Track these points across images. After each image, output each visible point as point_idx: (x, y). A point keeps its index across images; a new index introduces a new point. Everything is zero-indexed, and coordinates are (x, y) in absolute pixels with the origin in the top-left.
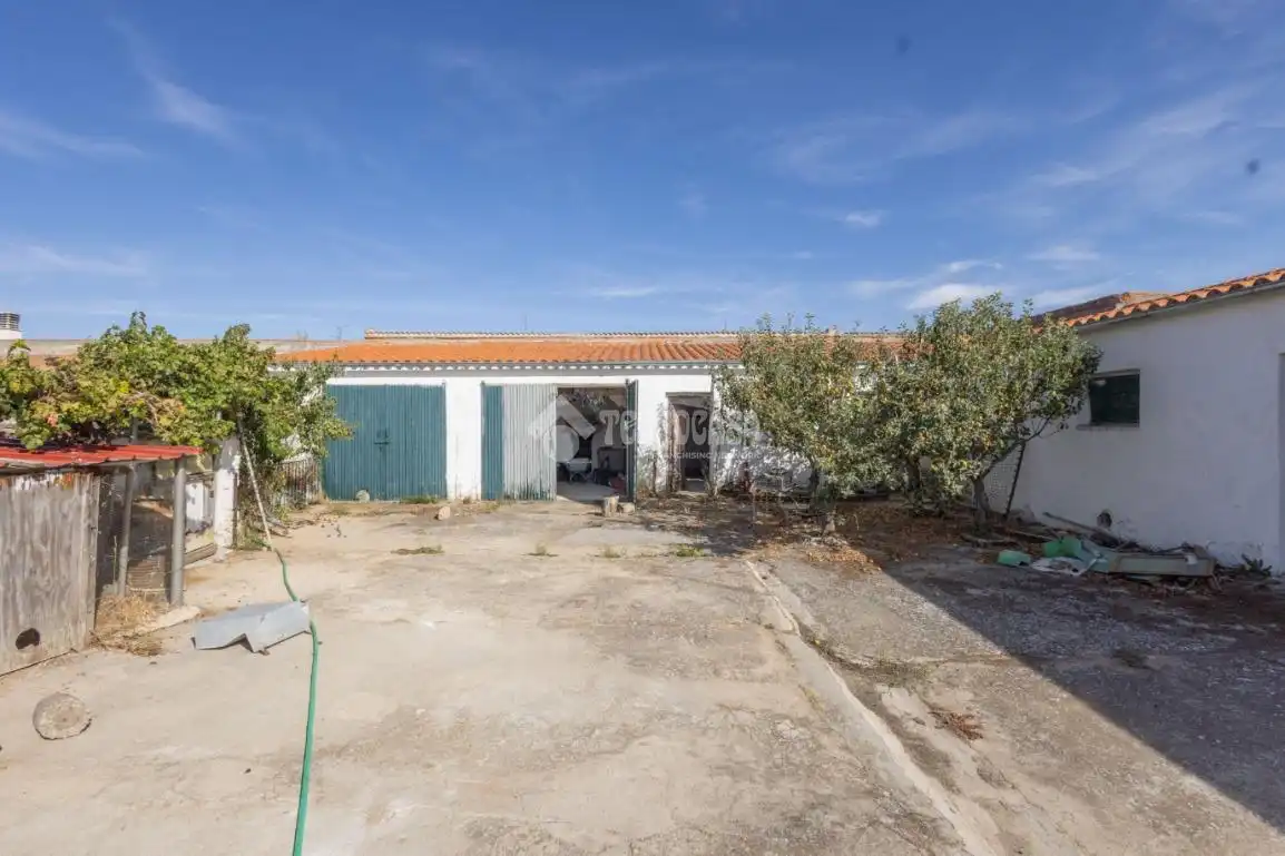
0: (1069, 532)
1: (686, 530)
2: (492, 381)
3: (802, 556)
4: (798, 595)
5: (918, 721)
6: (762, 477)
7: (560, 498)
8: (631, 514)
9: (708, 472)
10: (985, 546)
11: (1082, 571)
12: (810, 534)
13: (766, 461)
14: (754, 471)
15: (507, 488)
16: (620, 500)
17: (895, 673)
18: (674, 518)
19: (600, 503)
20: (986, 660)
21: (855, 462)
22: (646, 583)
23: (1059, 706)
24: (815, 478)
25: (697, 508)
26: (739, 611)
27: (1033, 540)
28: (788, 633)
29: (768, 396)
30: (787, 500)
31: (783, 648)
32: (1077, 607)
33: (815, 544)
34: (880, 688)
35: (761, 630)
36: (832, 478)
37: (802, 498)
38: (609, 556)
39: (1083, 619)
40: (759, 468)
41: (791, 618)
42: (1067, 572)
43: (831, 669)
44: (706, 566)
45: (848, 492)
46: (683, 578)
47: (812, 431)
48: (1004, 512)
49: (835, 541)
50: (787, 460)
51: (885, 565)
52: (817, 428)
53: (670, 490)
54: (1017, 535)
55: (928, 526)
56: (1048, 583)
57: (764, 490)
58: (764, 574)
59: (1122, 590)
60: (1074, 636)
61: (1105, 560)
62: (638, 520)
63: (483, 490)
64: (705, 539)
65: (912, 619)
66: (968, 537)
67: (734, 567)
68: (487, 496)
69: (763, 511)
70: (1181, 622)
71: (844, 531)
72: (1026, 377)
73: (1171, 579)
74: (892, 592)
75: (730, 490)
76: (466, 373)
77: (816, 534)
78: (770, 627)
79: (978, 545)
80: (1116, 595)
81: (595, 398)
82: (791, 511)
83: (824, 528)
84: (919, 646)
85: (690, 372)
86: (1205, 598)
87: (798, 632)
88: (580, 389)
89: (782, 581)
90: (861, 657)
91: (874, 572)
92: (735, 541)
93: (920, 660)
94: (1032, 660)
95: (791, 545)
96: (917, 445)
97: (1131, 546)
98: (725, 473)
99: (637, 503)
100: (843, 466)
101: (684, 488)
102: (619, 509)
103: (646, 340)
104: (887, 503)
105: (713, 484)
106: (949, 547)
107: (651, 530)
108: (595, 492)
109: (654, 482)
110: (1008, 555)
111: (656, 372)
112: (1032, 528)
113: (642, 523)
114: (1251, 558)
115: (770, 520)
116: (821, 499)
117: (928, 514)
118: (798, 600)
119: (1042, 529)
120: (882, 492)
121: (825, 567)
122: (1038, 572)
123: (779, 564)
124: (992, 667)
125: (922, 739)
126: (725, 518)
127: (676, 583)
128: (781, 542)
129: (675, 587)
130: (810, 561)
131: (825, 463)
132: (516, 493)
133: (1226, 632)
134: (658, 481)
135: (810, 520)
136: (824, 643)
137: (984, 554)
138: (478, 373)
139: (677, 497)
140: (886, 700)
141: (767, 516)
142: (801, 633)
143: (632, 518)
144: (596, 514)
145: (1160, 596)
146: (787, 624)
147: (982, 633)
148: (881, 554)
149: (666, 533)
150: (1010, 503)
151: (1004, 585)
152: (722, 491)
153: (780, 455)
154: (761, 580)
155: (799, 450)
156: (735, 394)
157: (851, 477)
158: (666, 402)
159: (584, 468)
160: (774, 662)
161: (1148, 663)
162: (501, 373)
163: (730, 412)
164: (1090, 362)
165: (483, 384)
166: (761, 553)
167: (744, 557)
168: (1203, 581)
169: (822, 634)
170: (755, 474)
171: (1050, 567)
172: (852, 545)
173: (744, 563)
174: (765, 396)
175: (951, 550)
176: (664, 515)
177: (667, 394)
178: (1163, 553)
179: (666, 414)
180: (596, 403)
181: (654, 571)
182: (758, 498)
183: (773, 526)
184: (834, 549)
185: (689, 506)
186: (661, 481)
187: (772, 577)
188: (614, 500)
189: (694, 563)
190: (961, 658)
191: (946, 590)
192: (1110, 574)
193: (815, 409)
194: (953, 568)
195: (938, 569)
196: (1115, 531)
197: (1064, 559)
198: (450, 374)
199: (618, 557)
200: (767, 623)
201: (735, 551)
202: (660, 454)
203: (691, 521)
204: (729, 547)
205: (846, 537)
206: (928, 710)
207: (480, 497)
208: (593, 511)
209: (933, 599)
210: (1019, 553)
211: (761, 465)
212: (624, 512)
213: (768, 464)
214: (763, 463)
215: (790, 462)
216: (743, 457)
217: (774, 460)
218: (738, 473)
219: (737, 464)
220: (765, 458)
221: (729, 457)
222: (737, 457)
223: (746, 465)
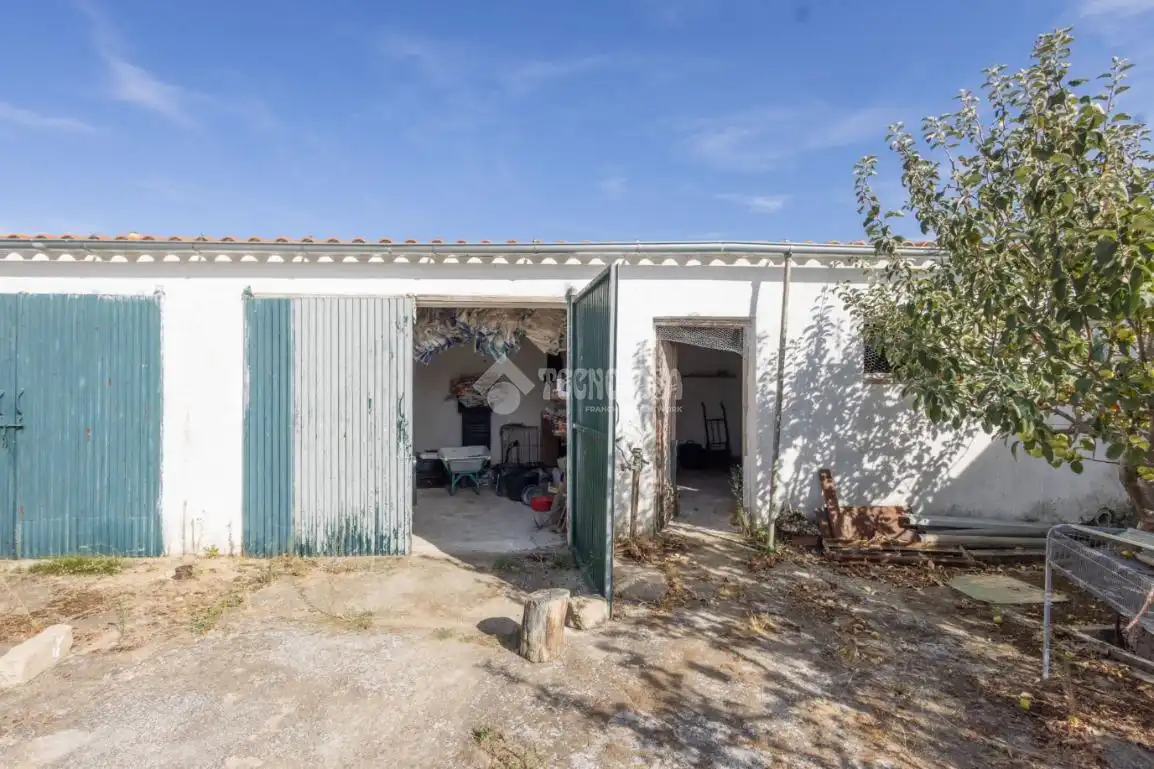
2: (270, 287)
7: (422, 546)
13: (868, 465)
14: (843, 487)
15: (301, 530)
40: (853, 481)
63: (246, 534)
68: (254, 546)
76: (211, 268)
85: (705, 272)
88: (469, 310)
98: (781, 492)
102: (571, 618)
132: (321, 537)
134: (639, 508)
138: (236, 267)
152: (777, 532)
158: (652, 339)
159: (477, 466)
162: (288, 269)
165: (248, 293)
170: (844, 495)
177: (655, 320)
179: (651, 365)
186: (643, 506)
198: (173, 271)
202: (643, 450)
207: (238, 550)
211: (856, 474)
212: (578, 628)
213: (872, 472)
214: (863, 471)
215: (918, 467)
216: (818, 457)
217: (885, 464)
218: (808, 489)
219: (807, 471)
220: (866, 458)
221: (789, 456)
222: (806, 457)
223: (825, 474)
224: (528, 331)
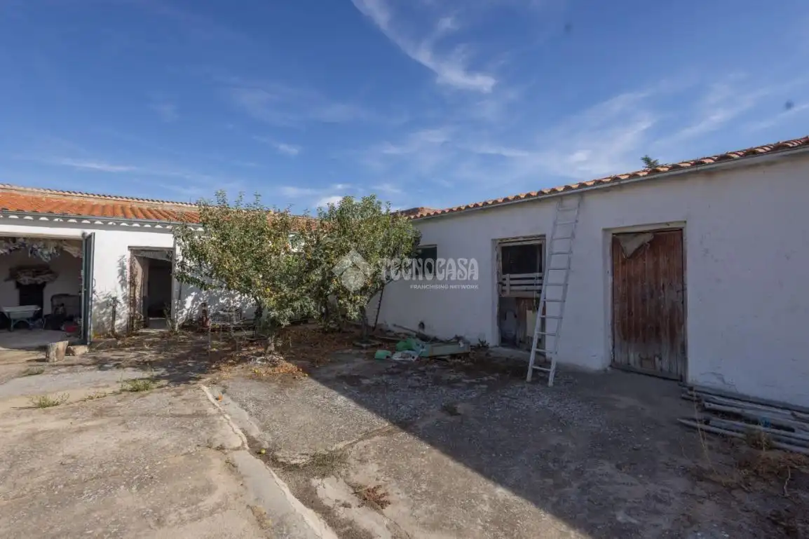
0: (406, 334)
1: (142, 365)
3: (250, 373)
4: (246, 410)
5: (346, 505)
6: (217, 314)
8: (83, 355)
9: (169, 313)
10: (367, 348)
11: (416, 357)
12: (255, 355)
13: (221, 301)
14: (211, 309)
16: (71, 344)
17: (325, 464)
18: (132, 355)
19: (44, 349)
20: (380, 433)
21: (291, 300)
22: (87, 429)
23: (426, 457)
24: (259, 312)
25: (157, 343)
26: (190, 440)
27: (388, 341)
28: (238, 449)
29: (223, 251)
30: (237, 329)
31: (232, 467)
32: (419, 381)
33: (259, 362)
34: (315, 482)
35: (211, 454)
36: (274, 313)
37: (248, 327)
38: (42, 405)
39: (423, 388)
40: (215, 307)
41: (240, 432)
42: (409, 359)
43: (275, 475)
44: (161, 398)
45: (285, 323)
46: (133, 416)
47: (258, 279)
48: (374, 325)
49: (274, 357)
50: (238, 300)
51: (310, 371)
52: (261, 276)
53: (130, 330)
54: (382, 339)
55: (334, 339)
56: (402, 368)
57: (218, 324)
58: (217, 395)
59: (436, 366)
60: (422, 402)
61: (426, 350)
62: (90, 361)
64: (162, 371)
65: (331, 412)
66: (358, 344)
67: (188, 393)
69: (218, 340)
70: (464, 380)
71: (280, 350)
72: (390, 245)
73: (453, 356)
74: (316, 392)
75: (189, 325)
77: (260, 354)
78: (221, 448)
79: (362, 348)
80: (434, 370)
81: (45, 247)
82: (241, 338)
83: (266, 349)
84: (339, 434)
85: (152, 230)
86: (469, 364)
87: (246, 446)
88: (25, 238)
89: (232, 398)
90: (299, 457)
91: (302, 378)
92: (191, 369)
93: (341, 445)
94: (405, 425)
95: (240, 366)
96: (332, 287)
97: (435, 340)
98: (185, 312)
99: (91, 346)
100: (282, 304)
101: (146, 326)
102: (68, 352)
103: (111, 202)
104: (308, 326)
105: (173, 321)
106: (346, 351)
107: (106, 369)
108: (38, 338)
109: (113, 324)
110: (381, 353)
111: (117, 227)
112: (388, 334)
113: (94, 364)
114: (481, 340)
115: (224, 346)
116: (265, 328)
117: (333, 331)
118: (246, 414)
119: (392, 334)
120: (306, 319)
121: (268, 380)
122: (395, 361)
123: (230, 385)
124: (385, 438)
125: (351, 523)
126: (184, 349)
127: (124, 422)
128: (232, 364)
129: (122, 428)
130: (256, 377)
131: (268, 302)
133: (482, 382)
134: (118, 322)
135: (255, 343)
136: (268, 450)
137: (367, 354)
139: (138, 335)
140: (321, 493)
141: (222, 343)
142: (249, 446)
143: (84, 360)
144: (38, 360)
145: (451, 367)
146: (237, 440)
147: (375, 411)
148: (307, 363)
149: (121, 370)
150: (377, 320)
151: (381, 374)
152: (183, 327)
153: (233, 297)
154: (213, 400)
155: (248, 292)
156: (193, 247)
157: (289, 312)
158: (128, 254)
159: (30, 315)
160: (224, 484)
161: (459, 411)
163: (189, 263)
164: (417, 240)
166: (215, 376)
167: (199, 383)
168: (466, 355)
169: (266, 441)
170: (211, 311)
171: (401, 357)
172: (287, 360)
173: (199, 388)
174: (220, 251)
175: (348, 353)
176: (121, 353)
177: (129, 247)
178: (448, 342)
179: (127, 265)
180: (46, 252)
181: (100, 413)
182: (213, 330)
183: (226, 351)
184: (274, 364)
185: (149, 342)
186: (120, 322)
187: (224, 397)
188: (62, 345)
189: (147, 397)
190: (368, 435)
191: (349, 384)
192: (430, 357)
193: (260, 262)
194: (352, 366)
195: (344, 368)
196: (427, 332)
197: (407, 352)
199: (57, 404)
200: (217, 444)
201: (191, 378)
202: (120, 298)
203: (149, 355)
204: (186, 375)
205: (282, 354)
206: (352, 491)
208: (35, 358)
209: (344, 392)
210: (385, 351)
211: (217, 305)
212: (74, 355)
213: (222, 304)
214: (219, 303)
215: (240, 301)
216: (201, 299)
217: (228, 300)
218: (197, 311)
219: (197, 305)
220: (220, 299)
221: (189, 300)
222: (196, 299)
223: (204, 305)
224: (64, 247)
